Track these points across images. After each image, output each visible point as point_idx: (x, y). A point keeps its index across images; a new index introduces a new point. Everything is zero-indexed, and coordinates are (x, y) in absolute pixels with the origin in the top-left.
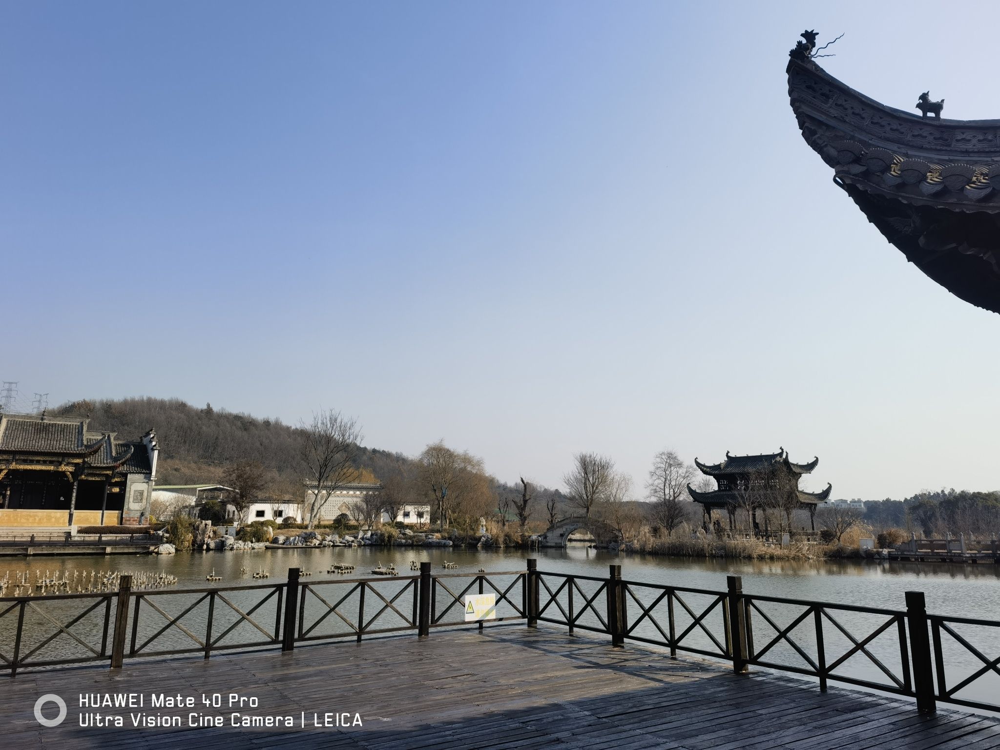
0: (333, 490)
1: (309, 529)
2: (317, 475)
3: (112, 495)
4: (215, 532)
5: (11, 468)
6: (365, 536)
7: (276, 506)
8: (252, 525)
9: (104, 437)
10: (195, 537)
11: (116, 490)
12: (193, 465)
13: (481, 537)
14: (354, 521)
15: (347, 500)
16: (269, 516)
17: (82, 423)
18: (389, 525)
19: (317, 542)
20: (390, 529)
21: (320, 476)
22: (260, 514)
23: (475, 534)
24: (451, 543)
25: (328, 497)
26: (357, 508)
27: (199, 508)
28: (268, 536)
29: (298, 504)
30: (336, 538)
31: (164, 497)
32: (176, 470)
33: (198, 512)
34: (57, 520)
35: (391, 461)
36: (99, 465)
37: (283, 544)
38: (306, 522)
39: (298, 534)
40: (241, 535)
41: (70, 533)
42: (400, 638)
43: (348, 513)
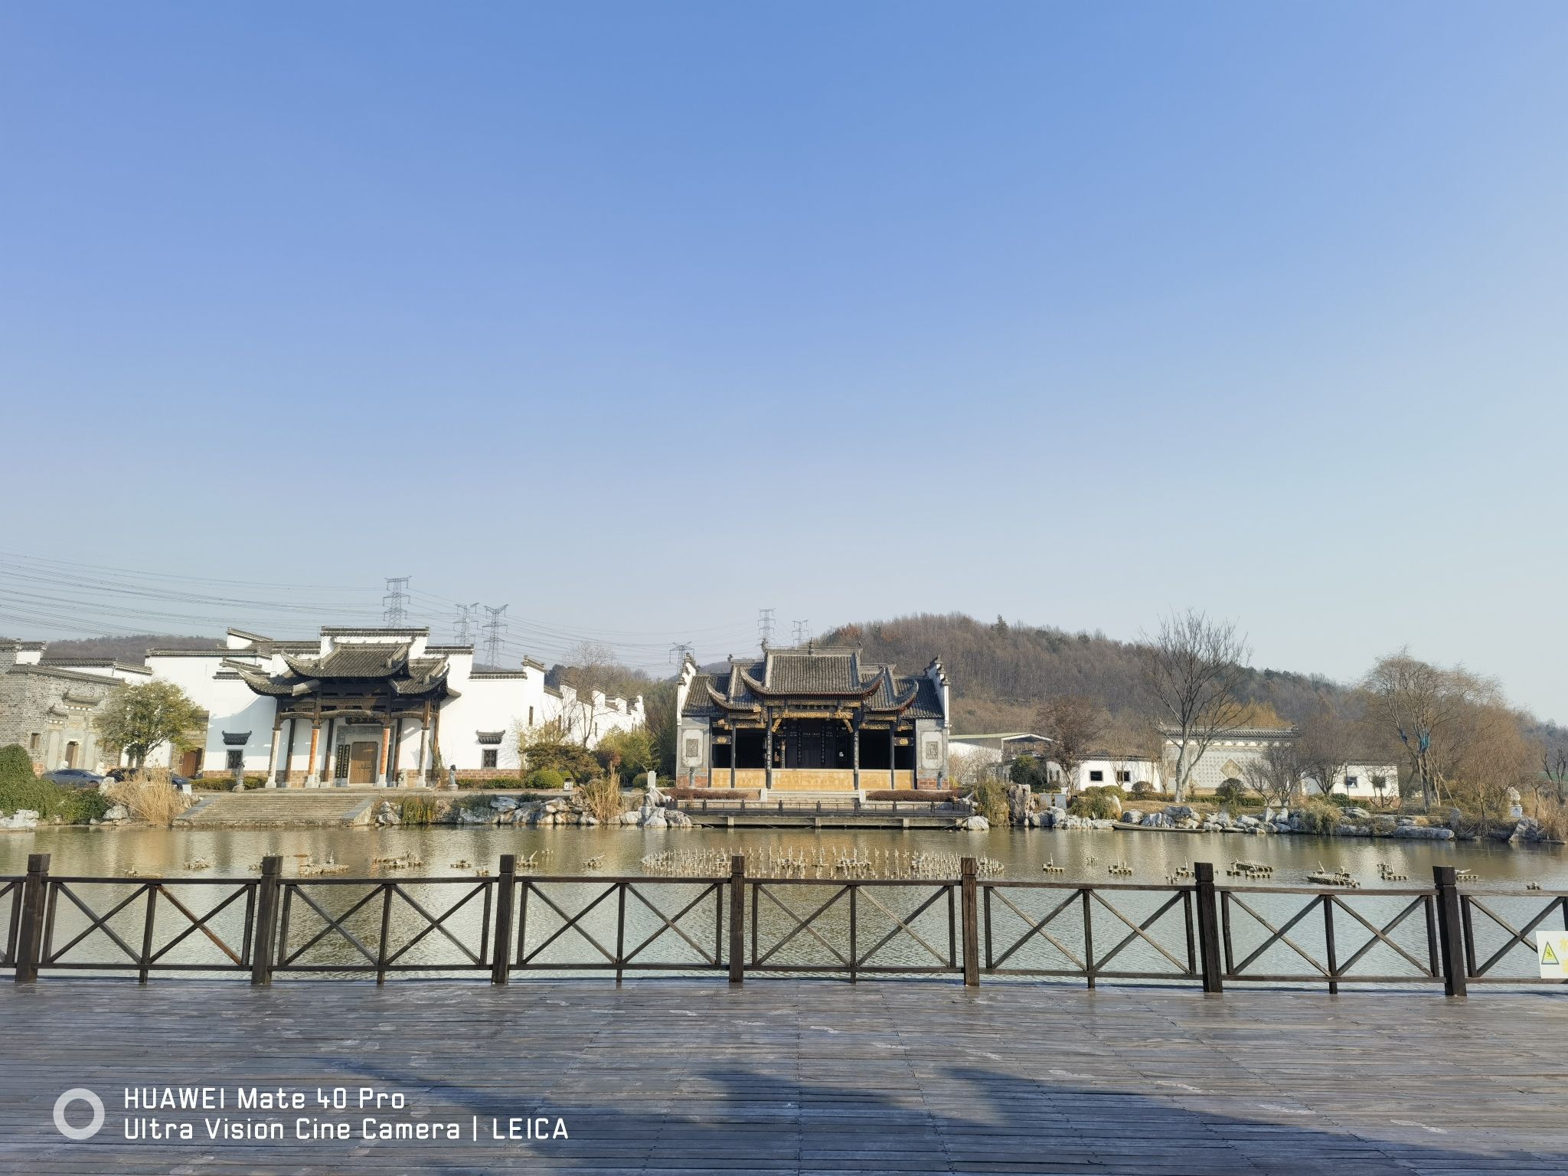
0: (1209, 739)
1: (1178, 801)
2: (1178, 716)
3: (899, 749)
4: (1037, 802)
5: (784, 716)
6: (1278, 817)
7: (1119, 765)
8: (1087, 792)
9: (882, 672)
10: (1012, 808)
11: (904, 742)
12: (990, 705)
13: (1516, 824)
14: (1253, 792)
15: (1233, 756)
16: (1109, 780)
17: (854, 654)
18: (1321, 799)
19: (1195, 825)
20: (1324, 807)
21: (1184, 718)
22: (1096, 776)
23: (1501, 817)
24: (1451, 834)
25: (1203, 751)
26: (1255, 769)
27: (1009, 766)
28: (1114, 811)
29: (1153, 762)
30: (1226, 818)
31: (962, 750)
32: (970, 712)
33: (1009, 772)
34: (841, 782)
35: (1303, 689)
36: (880, 709)
37: (1140, 823)
38: (1171, 790)
39: (1160, 809)
40: (1074, 805)
41: (858, 799)
42: (1410, 994)
43: (1240, 777)
